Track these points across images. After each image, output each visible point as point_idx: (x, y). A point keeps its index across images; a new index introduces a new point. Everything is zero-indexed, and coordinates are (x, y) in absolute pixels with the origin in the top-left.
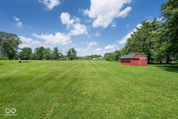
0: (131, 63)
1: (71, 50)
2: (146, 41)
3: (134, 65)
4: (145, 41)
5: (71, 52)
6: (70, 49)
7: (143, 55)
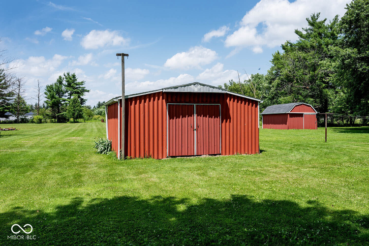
0: (288, 123)
1: (64, 82)
2: (316, 72)
3: (293, 128)
4: (314, 70)
5: (64, 88)
6: (60, 77)
7: (310, 106)
